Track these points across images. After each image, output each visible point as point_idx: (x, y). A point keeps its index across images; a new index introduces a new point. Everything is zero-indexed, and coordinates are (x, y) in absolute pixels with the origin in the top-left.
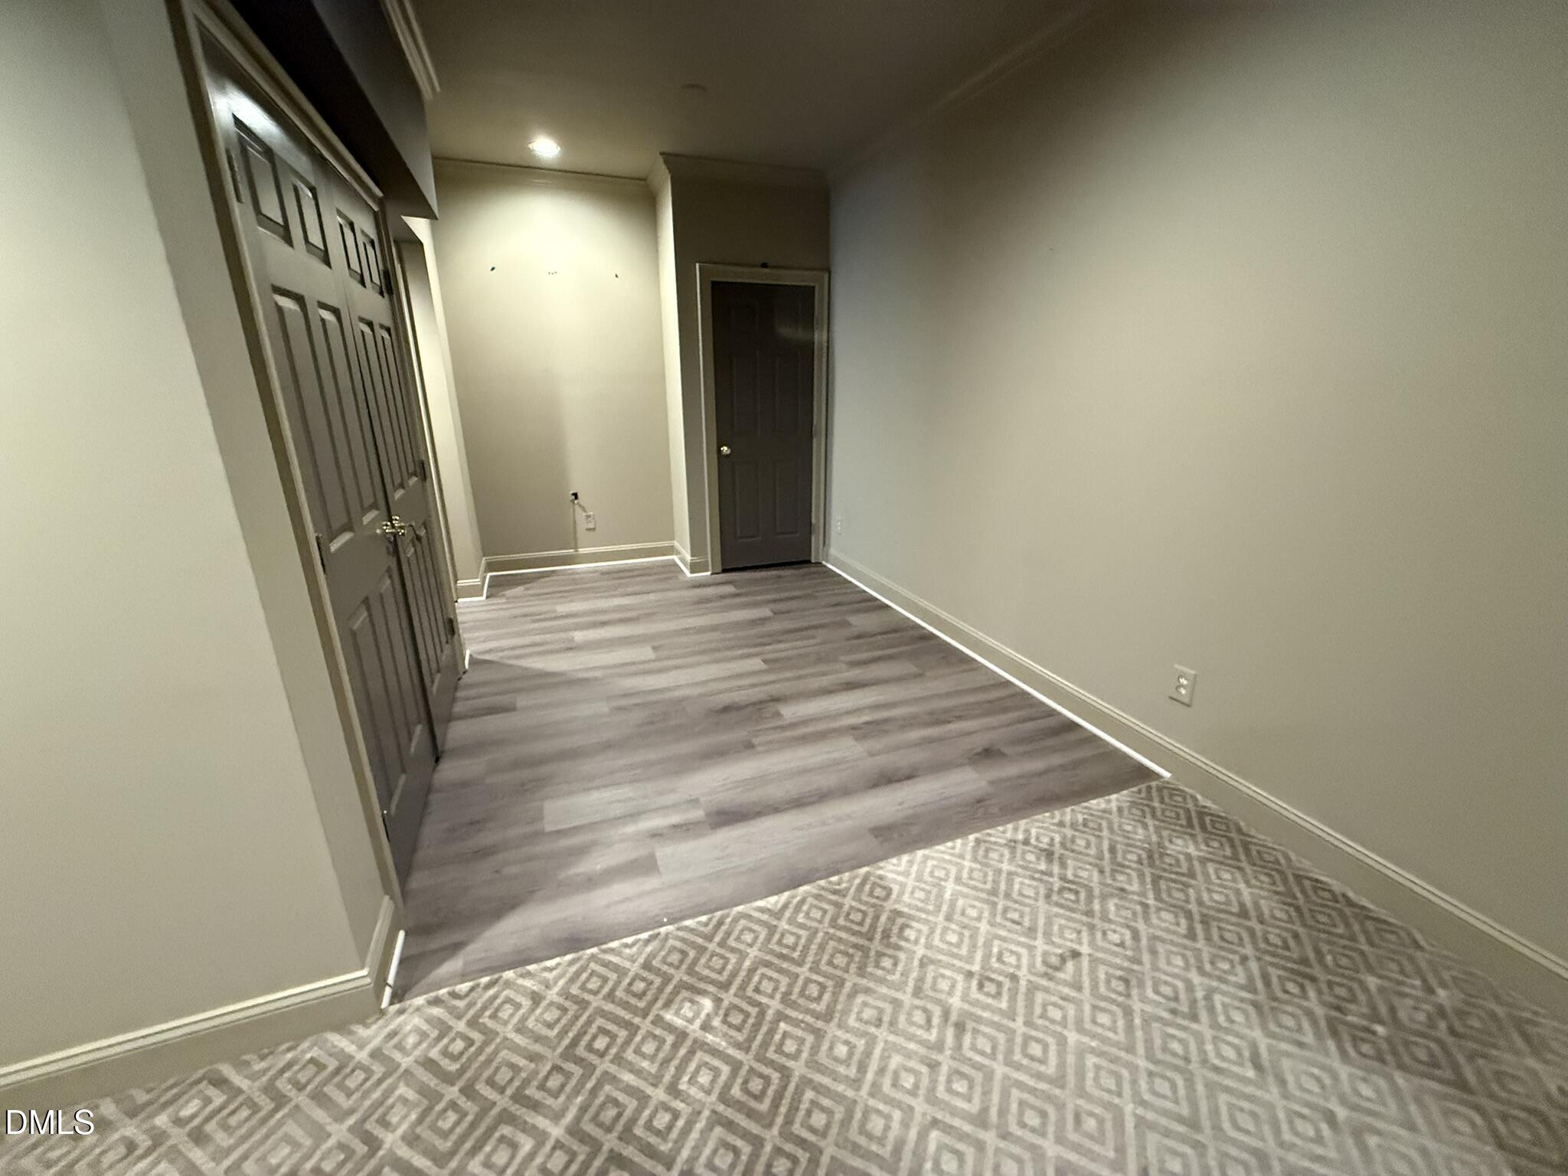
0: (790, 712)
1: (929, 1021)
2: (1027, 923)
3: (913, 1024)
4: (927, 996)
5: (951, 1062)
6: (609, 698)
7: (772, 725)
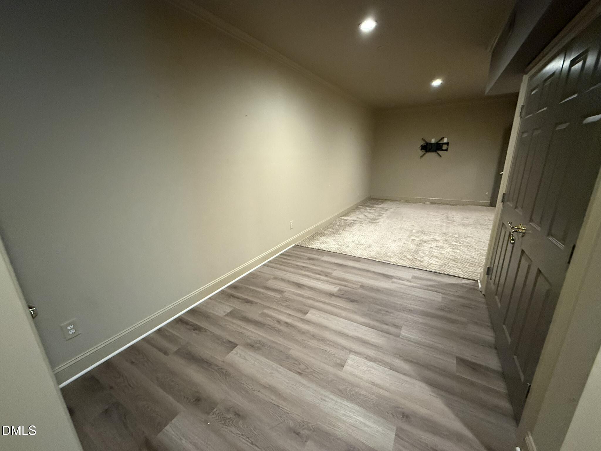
0: (334, 289)
6: (398, 336)
7: (347, 288)
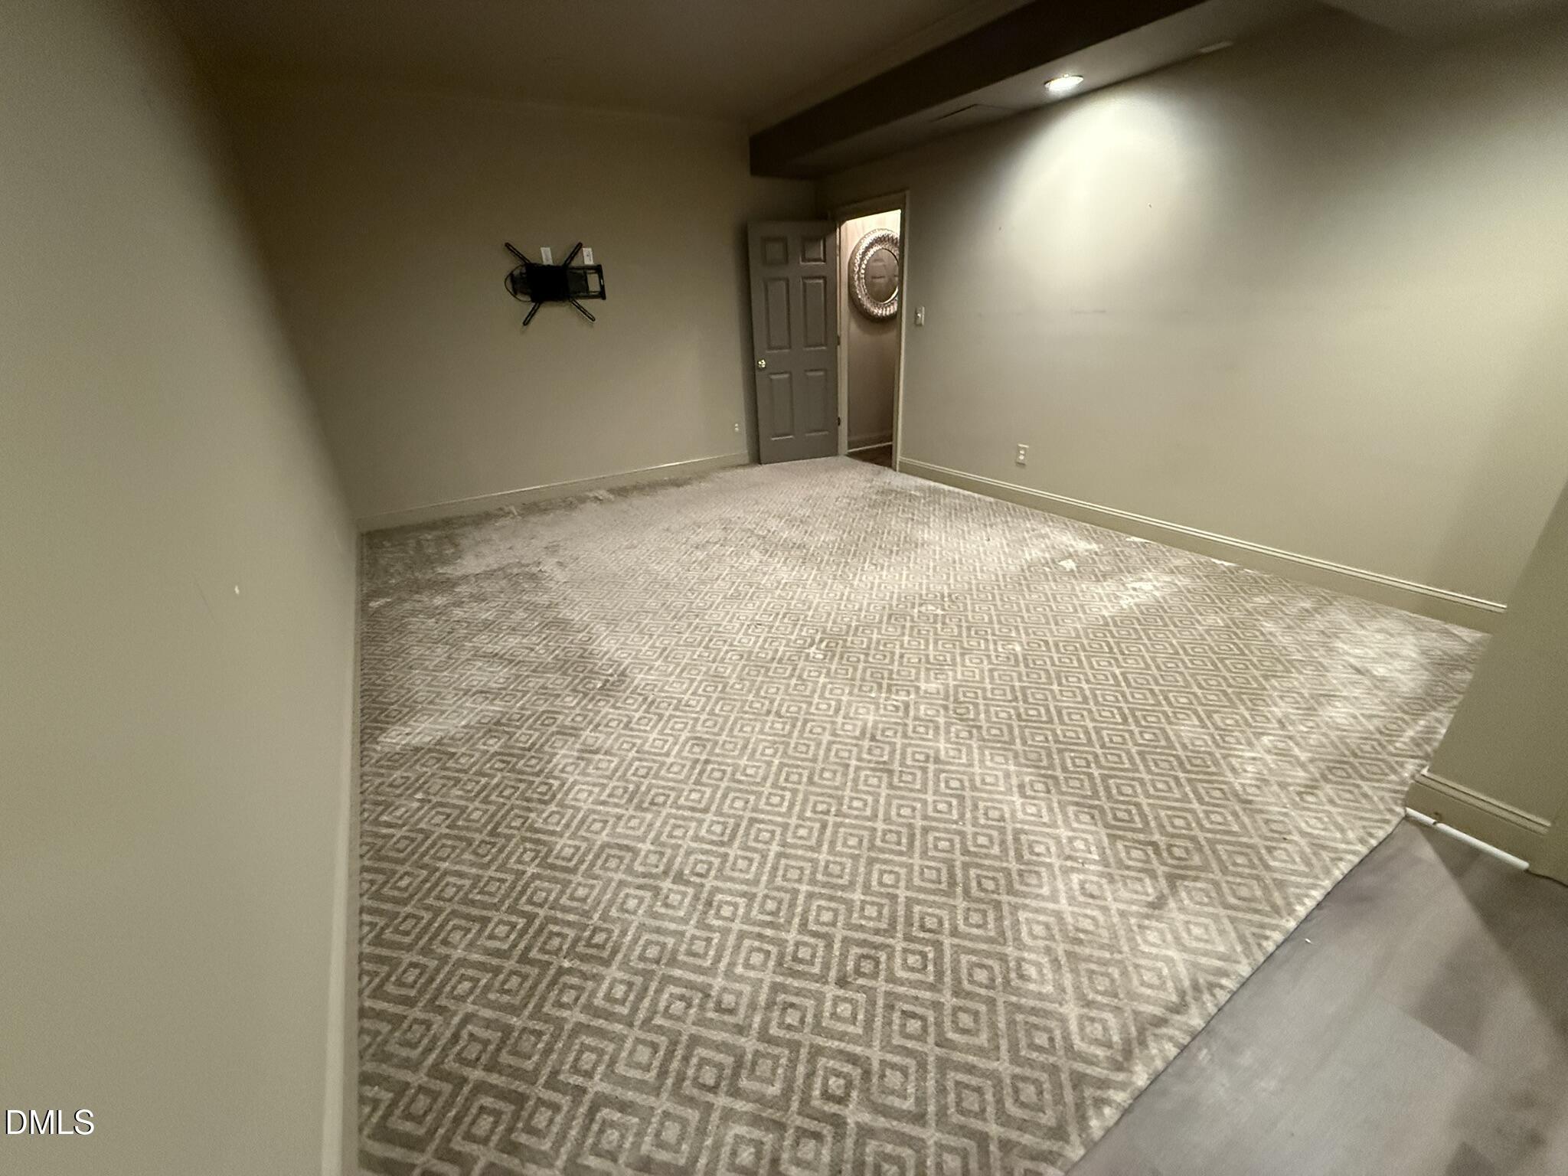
1: (979, 884)
2: (896, 1017)
3: (993, 879)
4: (988, 903)
5: (954, 857)
